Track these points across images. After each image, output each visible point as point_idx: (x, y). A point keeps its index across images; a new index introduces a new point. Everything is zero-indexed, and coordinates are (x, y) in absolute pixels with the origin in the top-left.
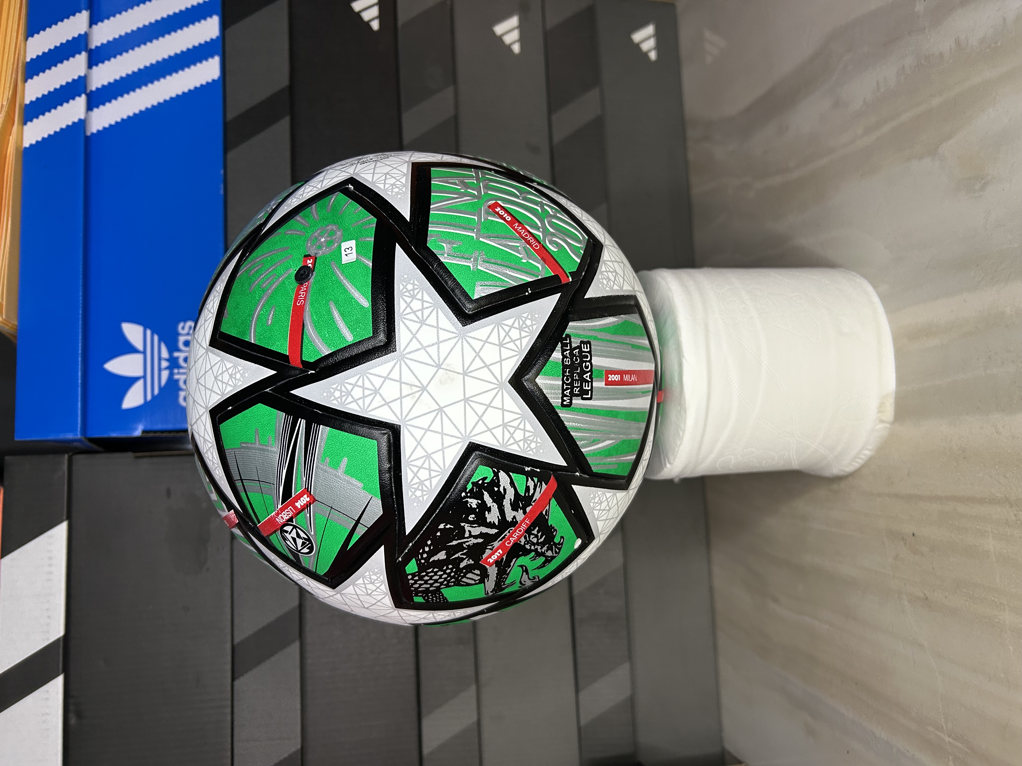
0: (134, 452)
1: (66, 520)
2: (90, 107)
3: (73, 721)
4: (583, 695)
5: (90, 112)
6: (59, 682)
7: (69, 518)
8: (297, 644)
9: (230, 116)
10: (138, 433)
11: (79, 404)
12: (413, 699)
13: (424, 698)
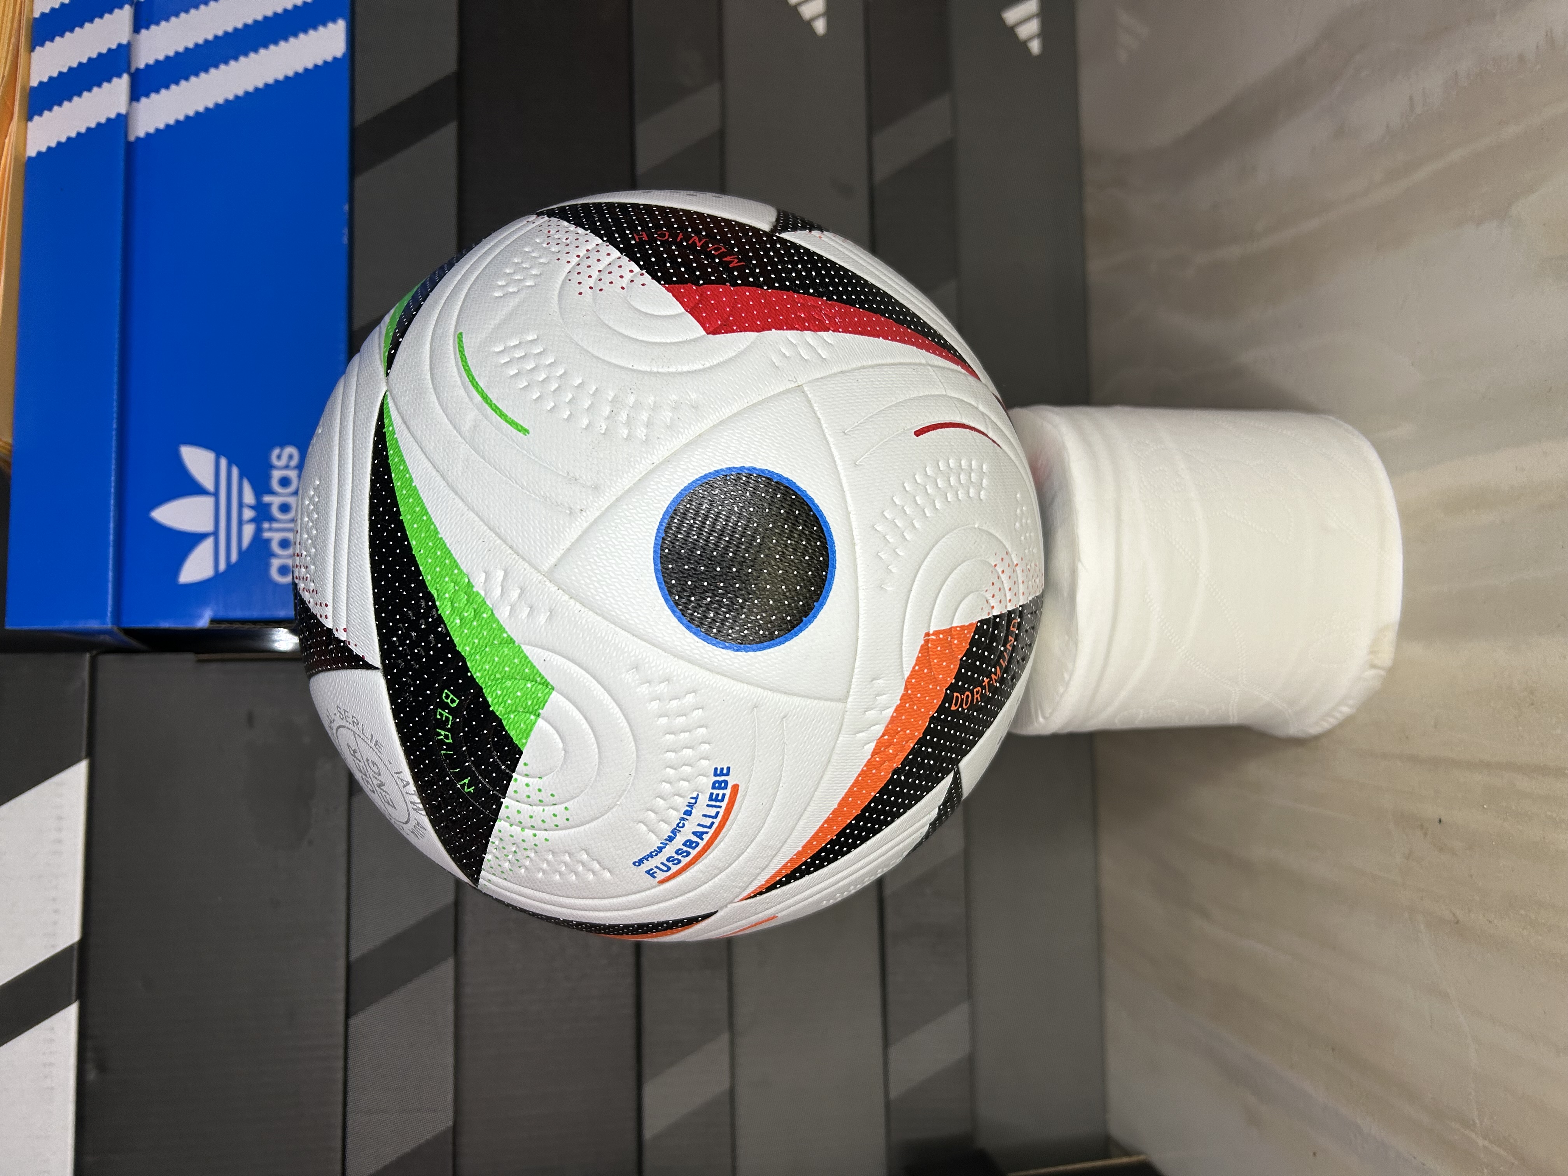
0: (197, 653)
1: (86, 757)
2: (135, 95)
3: (92, 1075)
4: (894, 1052)
5: (135, 104)
6: (70, 1014)
7: (90, 755)
8: (450, 963)
9: (361, 118)
10: (203, 622)
11: (111, 574)
12: (630, 1053)
13: (647, 1050)
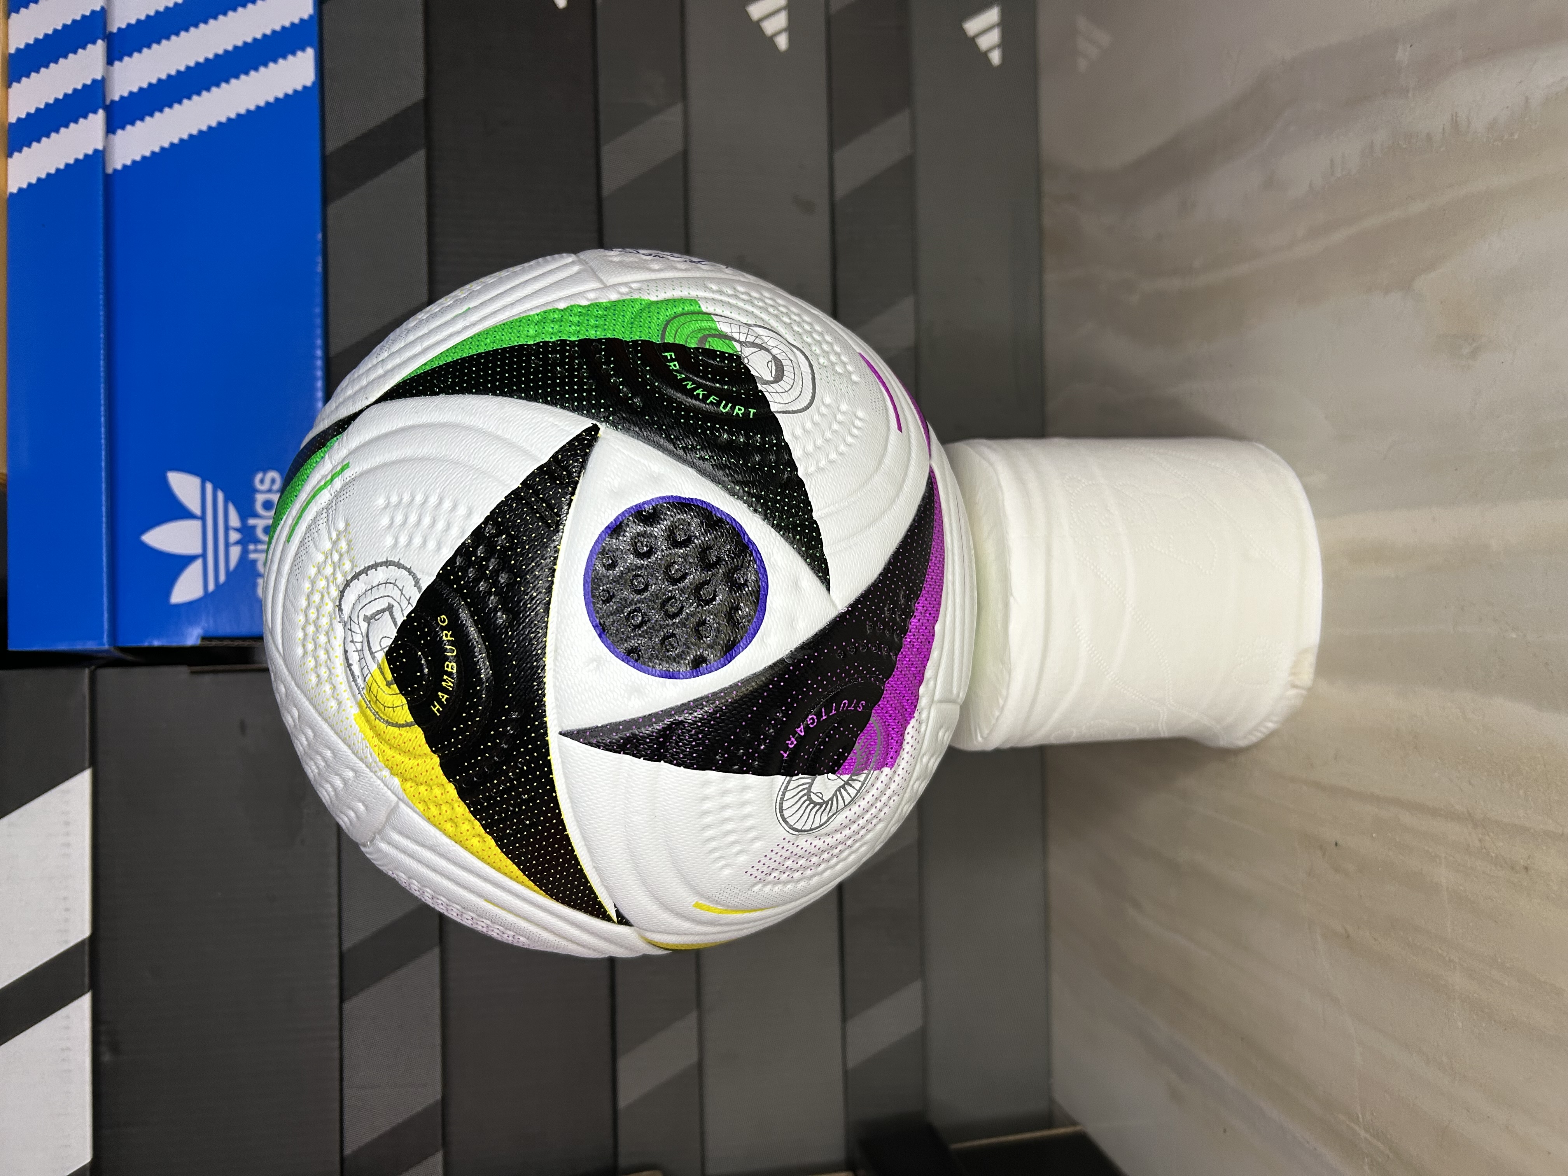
0: (190, 665)
1: (89, 767)
2: (111, 128)
3: (106, 1057)
4: (851, 1026)
5: (111, 136)
6: (85, 1002)
7: (93, 764)
8: (436, 951)
9: (331, 147)
10: (192, 640)
11: (105, 597)
12: (605, 1029)
13: (620, 1027)
